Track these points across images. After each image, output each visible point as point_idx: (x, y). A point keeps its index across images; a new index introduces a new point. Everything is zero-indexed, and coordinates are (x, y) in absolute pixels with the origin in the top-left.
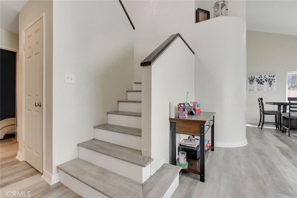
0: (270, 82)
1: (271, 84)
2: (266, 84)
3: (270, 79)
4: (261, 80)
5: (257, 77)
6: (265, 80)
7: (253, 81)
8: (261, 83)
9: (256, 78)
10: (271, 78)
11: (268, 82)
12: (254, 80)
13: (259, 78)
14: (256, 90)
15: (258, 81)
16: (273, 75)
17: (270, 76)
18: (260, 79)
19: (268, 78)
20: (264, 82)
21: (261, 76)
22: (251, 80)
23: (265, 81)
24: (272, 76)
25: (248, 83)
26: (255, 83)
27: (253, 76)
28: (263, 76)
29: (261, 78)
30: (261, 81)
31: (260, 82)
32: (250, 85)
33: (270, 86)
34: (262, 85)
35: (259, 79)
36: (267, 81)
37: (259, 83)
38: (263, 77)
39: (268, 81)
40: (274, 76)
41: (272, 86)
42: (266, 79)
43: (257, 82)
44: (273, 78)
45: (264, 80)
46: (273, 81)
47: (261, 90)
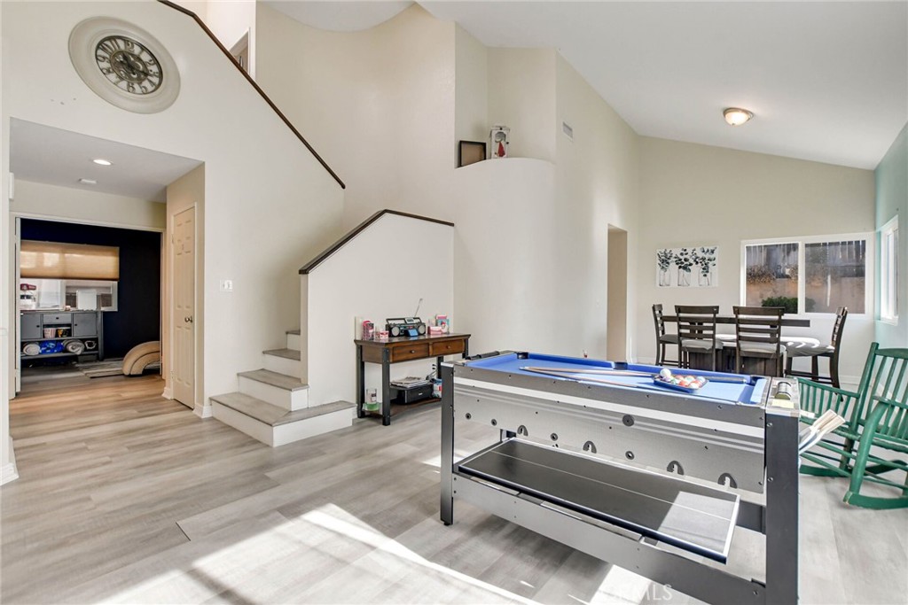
0: (706, 264)
1: (706, 269)
2: (696, 269)
3: (704, 259)
4: (686, 260)
5: (677, 252)
6: (695, 261)
7: (668, 263)
8: (685, 268)
9: (674, 256)
10: (707, 256)
11: (700, 264)
12: (670, 261)
13: (682, 254)
14: (674, 284)
15: (679, 262)
16: (711, 248)
17: (704, 251)
19: (700, 255)
20: (691, 265)
21: (685, 250)
22: (665, 261)
23: (694, 263)
24: (708, 251)
25: (658, 268)
26: (673, 267)
27: (668, 251)
28: (689, 251)
29: (686, 256)
30: (685, 263)
31: (684, 266)
32: (662, 272)
33: (705, 275)
34: (688, 273)
35: (681, 257)
36: (697, 263)
37: (680, 267)
38: (690, 254)
39: (701, 262)
40: (713, 252)
41: (708, 274)
42: (697, 258)
43: (677, 264)
44: (712, 256)
45: (691, 261)
46: (710, 264)
47: (685, 283)
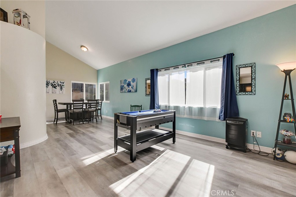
1: (61, 88)
3: (61, 85)
4: (55, 85)
5: (51, 81)
6: (58, 85)
7: (48, 85)
8: (55, 87)
9: (50, 83)
10: (62, 84)
11: (59, 87)
12: (49, 84)
13: (53, 82)
14: (51, 92)
16: (63, 82)
19: (60, 84)
20: (57, 86)
22: (47, 84)
23: (58, 86)
24: (62, 82)
26: (50, 86)
27: (48, 81)
28: (56, 82)
31: (54, 87)
32: (46, 88)
33: (61, 90)
34: (56, 89)
35: (53, 84)
36: (59, 86)
37: (53, 87)
38: (56, 83)
40: (63, 83)
41: (62, 90)
42: (59, 84)
43: (52, 86)
44: (63, 84)
45: (57, 85)
46: (63, 86)
47: (55, 92)
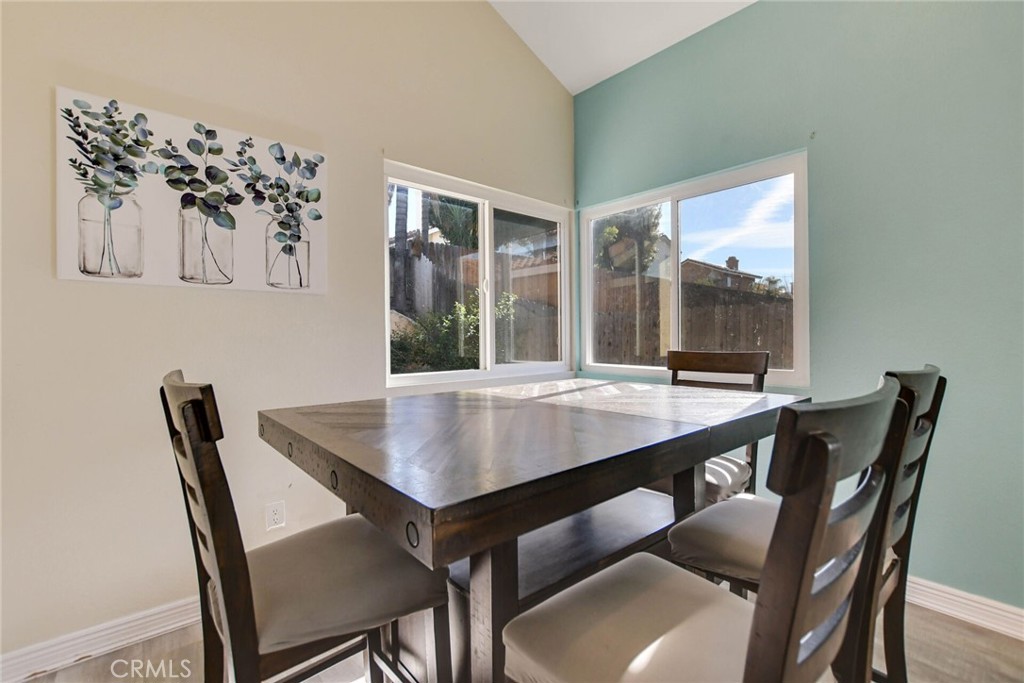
0: (290, 210)
1: (290, 228)
2: (255, 220)
3: (283, 188)
4: (212, 174)
5: (171, 129)
6: (250, 186)
8: (211, 208)
9: (157, 142)
10: (294, 179)
11: (268, 205)
12: (137, 163)
13: (194, 145)
14: (160, 267)
15: (181, 176)
16: (306, 155)
17: (283, 159)
18: (200, 162)
19: (272, 170)
20: (234, 199)
21: (211, 134)
23: (249, 197)
24: (296, 161)
25: (71, 185)
26: (153, 192)
27: (126, 114)
28: (229, 140)
29: (214, 161)
30: (213, 188)
32: (96, 207)
33: (289, 250)
34: (225, 231)
35: (193, 159)
36: (259, 197)
37: (188, 201)
38: (231, 154)
39: (273, 199)
40: (312, 169)
41: (299, 246)
42: (259, 177)
43: (174, 183)
44: (310, 185)
45: (239, 187)
46: (305, 211)
47: (213, 274)
